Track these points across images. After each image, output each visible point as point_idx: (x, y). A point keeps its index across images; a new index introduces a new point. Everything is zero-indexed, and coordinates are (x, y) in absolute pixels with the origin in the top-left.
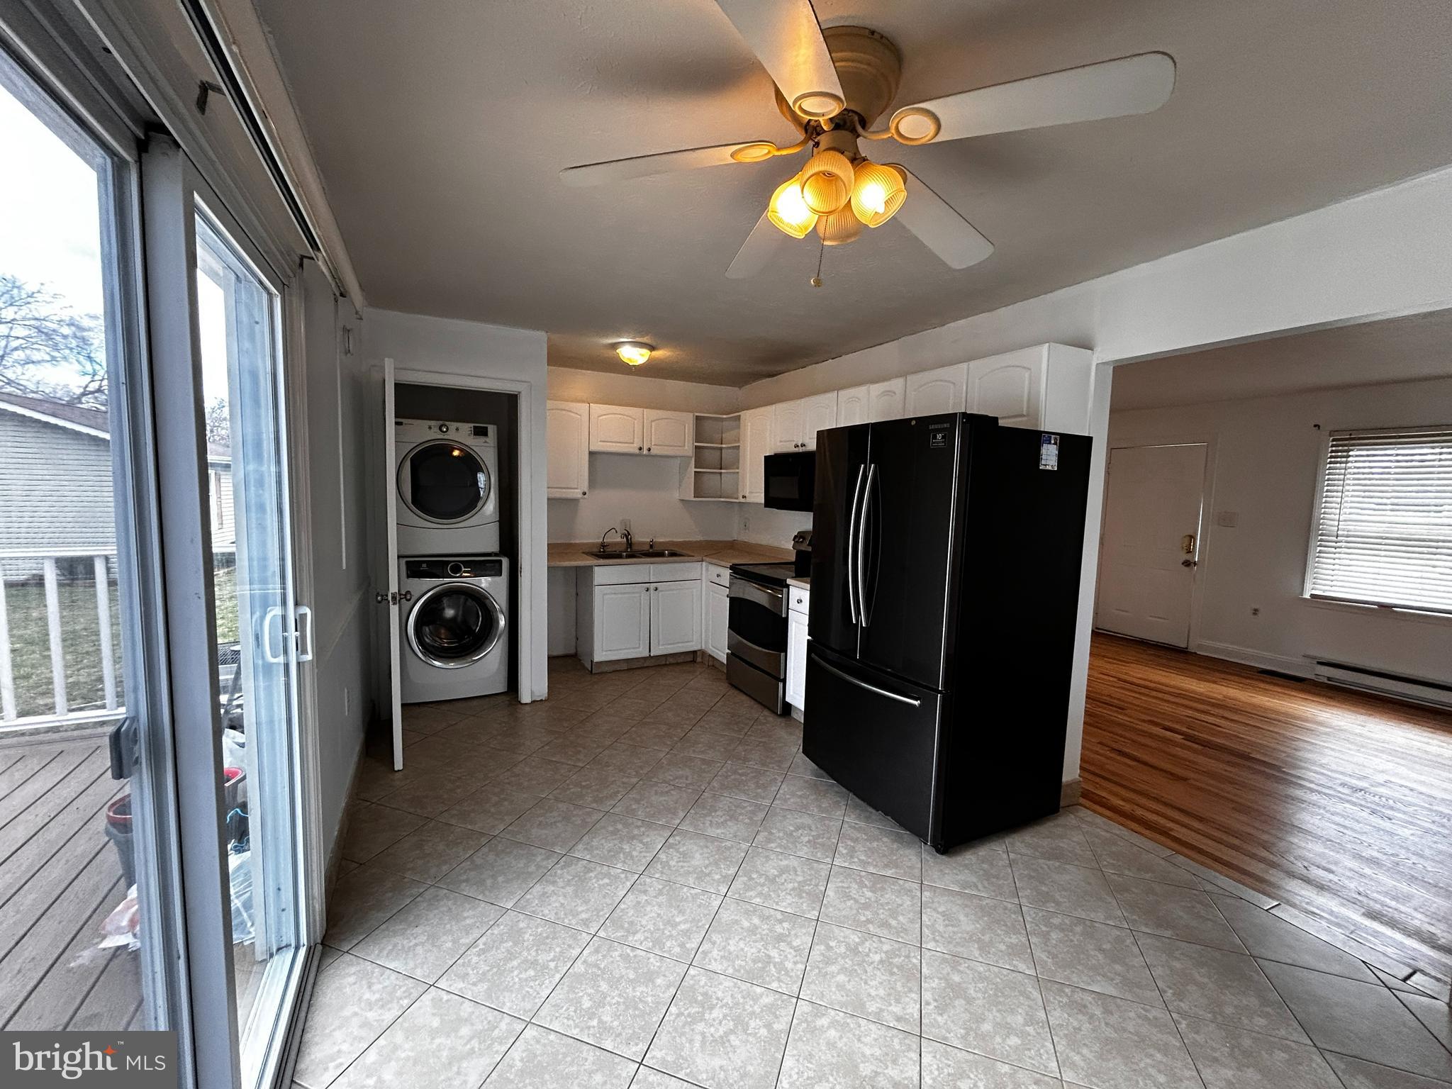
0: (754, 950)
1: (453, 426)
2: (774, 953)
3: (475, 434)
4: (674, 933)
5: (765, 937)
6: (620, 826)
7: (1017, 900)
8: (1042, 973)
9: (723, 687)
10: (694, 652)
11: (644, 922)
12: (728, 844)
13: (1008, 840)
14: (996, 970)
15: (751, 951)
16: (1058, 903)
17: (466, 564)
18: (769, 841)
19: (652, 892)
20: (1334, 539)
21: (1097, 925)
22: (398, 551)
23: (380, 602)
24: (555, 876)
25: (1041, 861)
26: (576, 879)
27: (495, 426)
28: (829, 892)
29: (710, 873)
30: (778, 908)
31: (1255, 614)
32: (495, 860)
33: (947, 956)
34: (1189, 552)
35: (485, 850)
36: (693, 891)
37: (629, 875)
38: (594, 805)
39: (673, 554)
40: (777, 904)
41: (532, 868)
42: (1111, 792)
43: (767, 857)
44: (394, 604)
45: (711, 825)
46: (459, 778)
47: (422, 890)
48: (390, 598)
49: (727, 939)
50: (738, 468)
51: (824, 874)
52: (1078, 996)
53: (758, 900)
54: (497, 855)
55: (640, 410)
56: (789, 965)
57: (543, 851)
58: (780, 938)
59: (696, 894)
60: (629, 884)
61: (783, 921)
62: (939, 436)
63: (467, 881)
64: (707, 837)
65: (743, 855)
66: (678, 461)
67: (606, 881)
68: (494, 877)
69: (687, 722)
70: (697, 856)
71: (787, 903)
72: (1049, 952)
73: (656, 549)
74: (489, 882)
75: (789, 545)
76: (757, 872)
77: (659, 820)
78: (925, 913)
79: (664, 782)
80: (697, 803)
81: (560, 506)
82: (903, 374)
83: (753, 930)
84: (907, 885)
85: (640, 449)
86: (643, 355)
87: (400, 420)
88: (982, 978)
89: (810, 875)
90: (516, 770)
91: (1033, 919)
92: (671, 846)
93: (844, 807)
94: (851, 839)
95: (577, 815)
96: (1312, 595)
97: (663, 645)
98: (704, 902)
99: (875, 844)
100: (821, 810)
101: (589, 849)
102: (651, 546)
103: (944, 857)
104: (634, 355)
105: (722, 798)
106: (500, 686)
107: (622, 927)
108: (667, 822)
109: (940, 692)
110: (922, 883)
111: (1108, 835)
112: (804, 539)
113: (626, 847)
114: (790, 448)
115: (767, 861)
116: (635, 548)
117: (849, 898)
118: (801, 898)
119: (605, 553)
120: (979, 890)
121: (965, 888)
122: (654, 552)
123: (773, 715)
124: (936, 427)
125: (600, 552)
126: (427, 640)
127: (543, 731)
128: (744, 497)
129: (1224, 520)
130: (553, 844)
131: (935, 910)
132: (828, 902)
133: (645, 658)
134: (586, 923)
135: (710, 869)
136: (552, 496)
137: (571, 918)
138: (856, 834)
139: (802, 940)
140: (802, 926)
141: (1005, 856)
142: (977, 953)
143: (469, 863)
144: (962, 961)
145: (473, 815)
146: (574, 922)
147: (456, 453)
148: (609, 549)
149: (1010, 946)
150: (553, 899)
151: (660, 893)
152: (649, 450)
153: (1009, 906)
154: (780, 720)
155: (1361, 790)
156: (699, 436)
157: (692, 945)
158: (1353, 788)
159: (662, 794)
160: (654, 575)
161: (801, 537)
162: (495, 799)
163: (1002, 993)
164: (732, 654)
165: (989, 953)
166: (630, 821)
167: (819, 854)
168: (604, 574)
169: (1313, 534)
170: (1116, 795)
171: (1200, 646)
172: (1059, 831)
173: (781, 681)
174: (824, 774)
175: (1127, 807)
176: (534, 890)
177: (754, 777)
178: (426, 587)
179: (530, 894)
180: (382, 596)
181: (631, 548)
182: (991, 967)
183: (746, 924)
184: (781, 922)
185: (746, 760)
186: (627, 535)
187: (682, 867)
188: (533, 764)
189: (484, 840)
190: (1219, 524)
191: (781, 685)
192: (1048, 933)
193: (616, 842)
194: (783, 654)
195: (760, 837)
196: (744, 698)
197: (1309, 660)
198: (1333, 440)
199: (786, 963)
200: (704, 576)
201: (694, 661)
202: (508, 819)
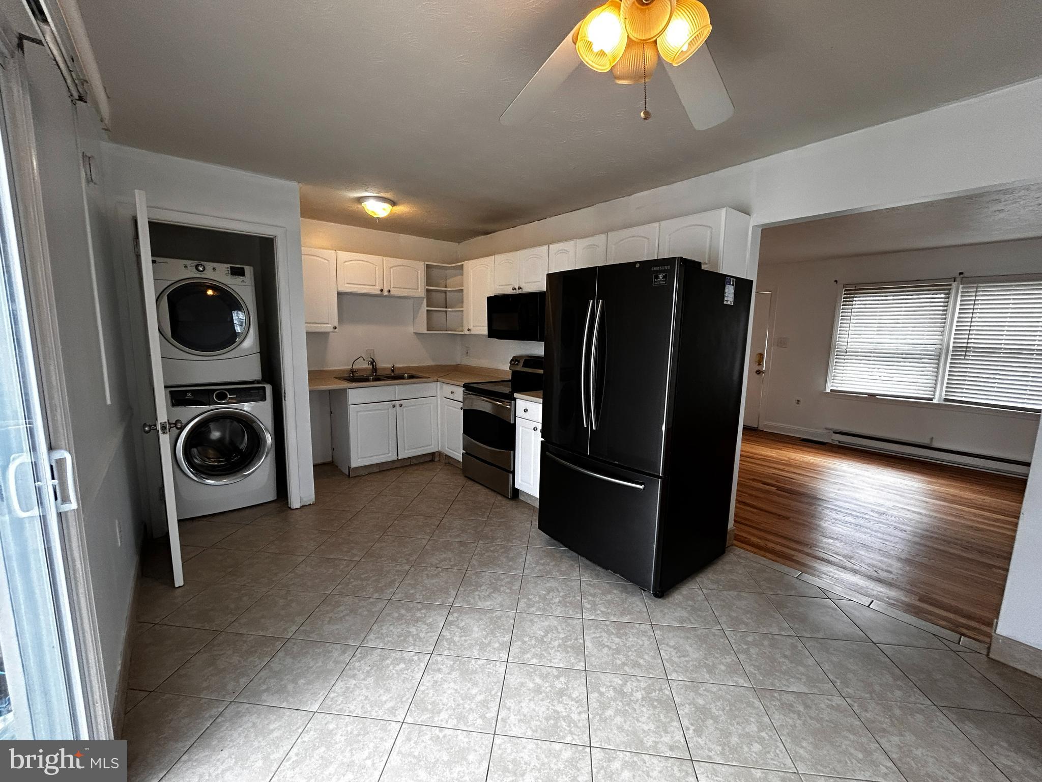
0: (544, 709)
1: (210, 266)
2: (560, 708)
3: (231, 274)
4: (473, 706)
5: (549, 694)
6: (403, 612)
7: (719, 626)
8: (755, 684)
9: (461, 480)
10: (433, 454)
11: (445, 700)
12: (498, 613)
13: (698, 579)
14: (725, 687)
15: (542, 710)
16: (747, 625)
17: (231, 391)
18: (529, 606)
19: (445, 669)
20: (844, 354)
21: (776, 637)
22: (165, 382)
23: (147, 432)
24: (354, 668)
25: (725, 592)
26: (375, 668)
27: (252, 268)
28: (588, 644)
29: (490, 643)
30: (552, 665)
31: (798, 403)
32: (293, 663)
33: (688, 683)
34: (759, 364)
35: (280, 654)
36: (480, 662)
37: (421, 656)
38: (376, 595)
39: (411, 377)
40: (551, 662)
41: (331, 665)
42: (749, 533)
43: (531, 621)
44: (164, 433)
45: (479, 598)
46: (244, 585)
47: (221, 710)
48: (159, 427)
49: (520, 702)
50: (462, 307)
51: (579, 627)
52: (785, 697)
53: (534, 661)
54: (293, 658)
55: (381, 257)
56: (575, 717)
57: (339, 646)
58: (561, 693)
59: (483, 665)
60: (423, 666)
61: (560, 677)
62: (661, 276)
63: (267, 690)
64: (480, 610)
65: (512, 621)
66: (411, 301)
67: (402, 666)
68: (294, 681)
69: (439, 511)
70: (476, 629)
71: (559, 659)
72: (754, 666)
73: (397, 372)
74: (290, 687)
75: (506, 367)
76: (528, 635)
77: (435, 601)
78: (662, 649)
79: (432, 566)
80: (464, 581)
81: (316, 339)
82: (606, 232)
83: (538, 690)
84: (642, 627)
85: (382, 290)
86: (384, 209)
87: (155, 259)
88: (719, 698)
89: (569, 631)
90: (299, 571)
91: (735, 639)
92: (451, 623)
93: (578, 569)
94: (591, 595)
95: (363, 606)
96: (831, 390)
97: (408, 450)
98: (491, 671)
99: (609, 597)
100: (563, 574)
101: (381, 637)
102: (393, 371)
103: (660, 599)
104: (378, 209)
105: (483, 574)
106: (271, 496)
107: (427, 710)
108: (443, 602)
109: (660, 477)
110: (652, 624)
111: (759, 566)
112: (519, 362)
113: (413, 630)
114: (508, 290)
115: (533, 625)
116: (379, 372)
117: (604, 646)
118: (568, 652)
119: (355, 377)
120: (692, 623)
121: (682, 623)
122: (395, 376)
123: (505, 499)
124: (658, 268)
125: (350, 376)
126: (196, 461)
127: (316, 532)
128: (469, 330)
129: (781, 343)
130: (346, 639)
131: (667, 645)
132: (589, 652)
133: (393, 462)
134: (393, 710)
135: (489, 639)
136: (310, 330)
137: (377, 709)
138: (592, 591)
139: (578, 691)
140: (576, 679)
141: (700, 592)
142: (707, 676)
143: (267, 671)
144: (700, 685)
145: (263, 621)
146: (380, 713)
147: (210, 292)
148: (356, 374)
149: (728, 666)
150: (357, 693)
151: (452, 669)
152: (389, 291)
153: (716, 632)
154: (511, 502)
155: (884, 514)
156: (429, 280)
157: (491, 714)
158: (879, 513)
159: (433, 576)
160: (398, 395)
161: (516, 360)
162: (282, 602)
163: (735, 707)
164: (466, 453)
165: (715, 674)
166: (411, 606)
167: (571, 612)
168: (357, 395)
169: (832, 350)
170: (753, 535)
171: (765, 426)
172: (728, 567)
173: (511, 472)
174: (556, 542)
175: (762, 543)
176: (337, 688)
177: (504, 552)
178: (193, 414)
179: (334, 692)
180: (150, 426)
181: (376, 372)
182: (721, 686)
183: (531, 685)
184: (557, 677)
185: (493, 539)
186: (373, 362)
187: (465, 641)
188: (313, 563)
189: (279, 644)
190: (778, 345)
191: (511, 475)
192: (748, 649)
193: (403, 626)
194: (512, 452)
195: (522, 604)
196: (480, 487)
197: (828, 431)
198: (845, 291)
199: (572, 715)
200: (439, 393)
201: (432, 461)
202: (299, 620)
